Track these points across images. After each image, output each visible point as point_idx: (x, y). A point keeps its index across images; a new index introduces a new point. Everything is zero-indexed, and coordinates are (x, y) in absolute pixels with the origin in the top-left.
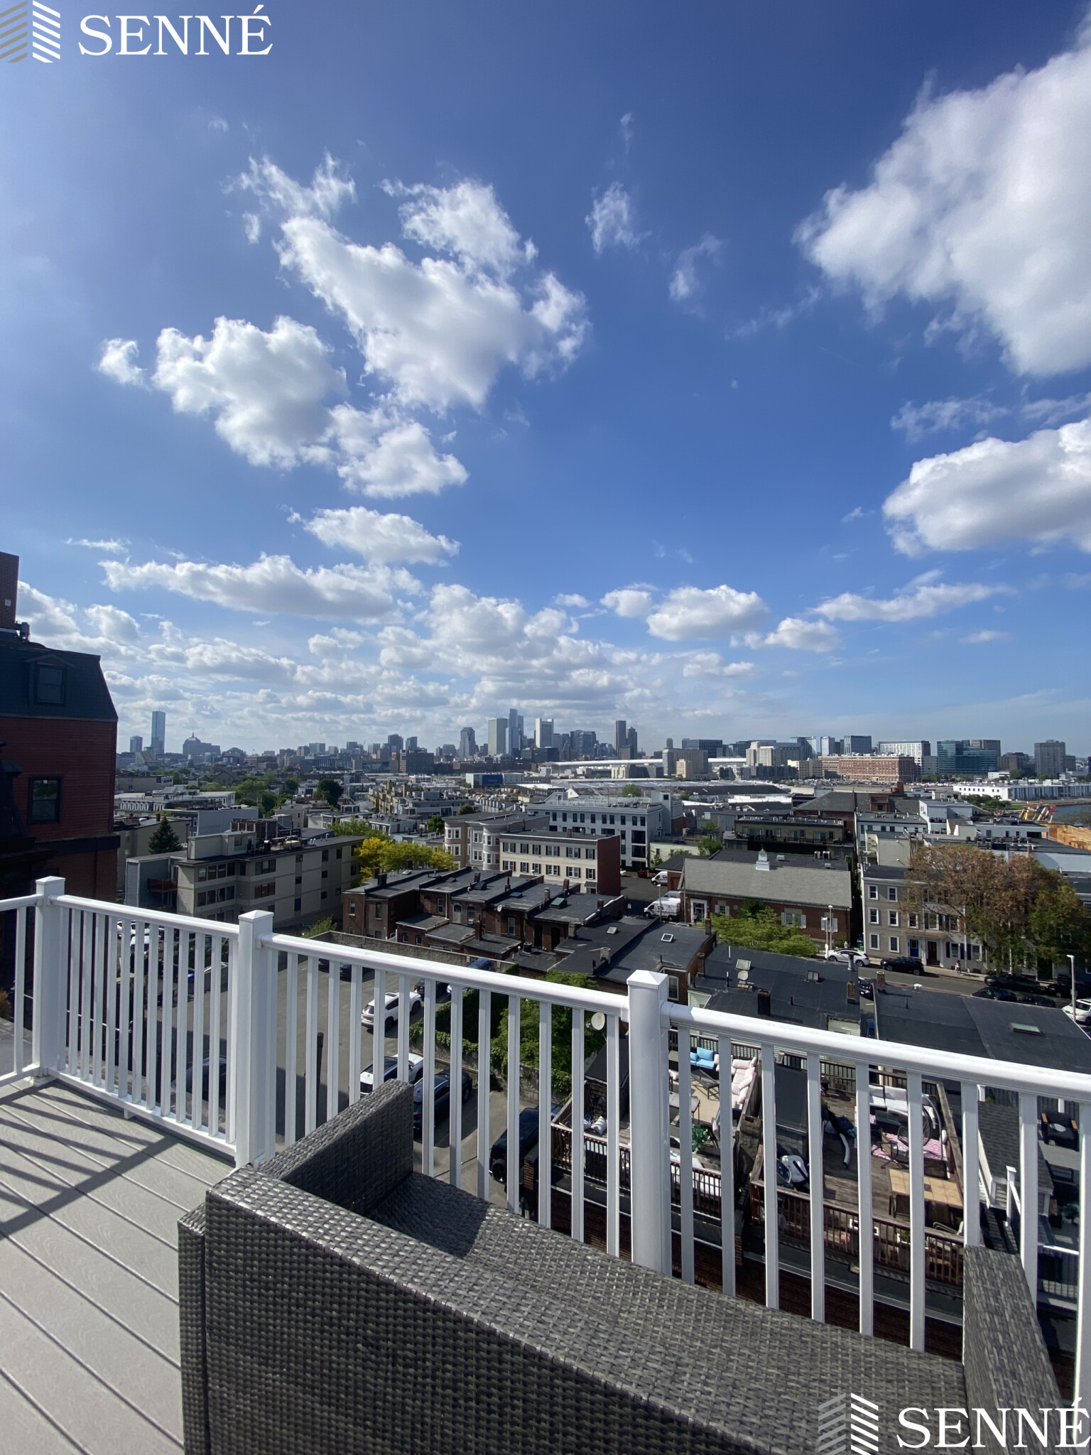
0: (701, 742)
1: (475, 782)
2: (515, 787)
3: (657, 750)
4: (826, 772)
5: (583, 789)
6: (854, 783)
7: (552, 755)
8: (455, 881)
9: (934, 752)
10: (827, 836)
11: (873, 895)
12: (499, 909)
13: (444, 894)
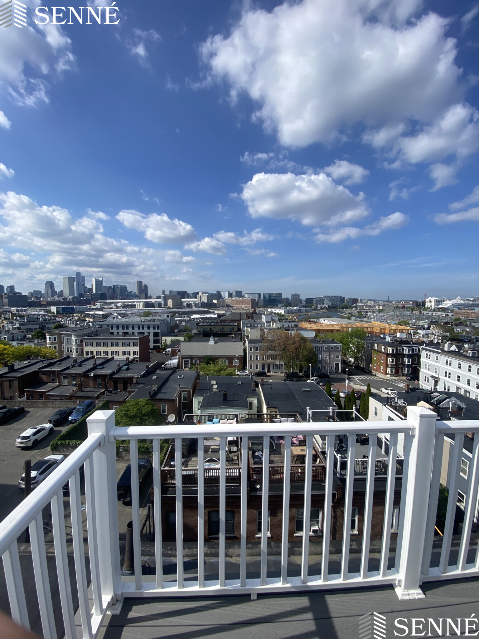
0: (178, 291)
1: (57, 311)
2: (83, 313)
3: (158, 295)
4: (227, 305)
5: (122, 314)
6: (236, 309)
7: (103, 297)
8: (61, 364)
9: (262, 297)
10: (232, 329)
11: (251, 350)
12: (92, 375)
13: (55, 371)
